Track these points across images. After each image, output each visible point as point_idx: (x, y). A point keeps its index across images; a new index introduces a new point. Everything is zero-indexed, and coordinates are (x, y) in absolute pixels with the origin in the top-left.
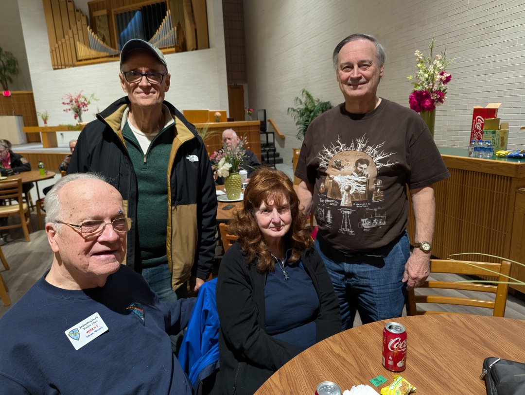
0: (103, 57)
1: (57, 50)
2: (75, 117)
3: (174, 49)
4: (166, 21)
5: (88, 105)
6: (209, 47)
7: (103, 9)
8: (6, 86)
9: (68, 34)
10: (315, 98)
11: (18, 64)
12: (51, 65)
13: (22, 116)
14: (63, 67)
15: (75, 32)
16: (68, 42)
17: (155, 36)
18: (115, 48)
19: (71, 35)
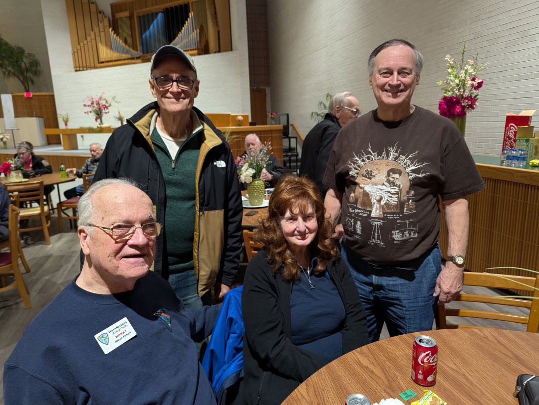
0: (124, 59)
1: (79, 51)
2: (96, 120)
3: (196, 52)
4: (188, 23)
5: (109, 108)
6: (232, 50)
7: (126, 10)
8: (27, 87)
9: (90, 36)
11: (40, 66)
12: (73, 66)
13: (42, 117)
14: (85, 69)
15: (97, 34)
16: (90, 43)
17: (177, 38)
18: (137, 50)
19: (93, 37)
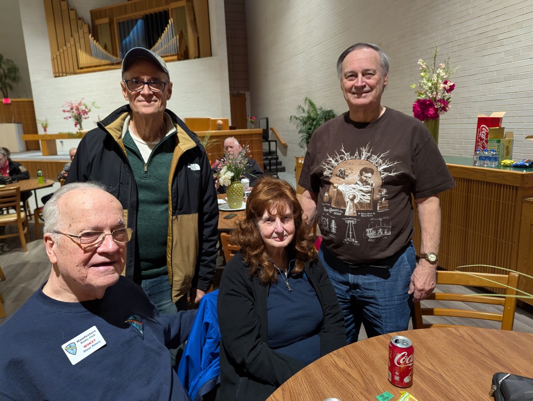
0: (104, 65)
1: (59, 57)
2: (76, 125)
3: (176, 57)
4: (168, 29)
5: (88, 113)
6: (211, 55)
7: (106, 17)
8: (6, 93)
9: (69, 42)
10: (318, 107)
11: (18, 72)
12: (52, 72)
13: (21, 123)
14: (64, 74)
15: (77, 40)
16: (69, 50)
17: (157, 44)
18: (117, 56)
19: (73, 43)
